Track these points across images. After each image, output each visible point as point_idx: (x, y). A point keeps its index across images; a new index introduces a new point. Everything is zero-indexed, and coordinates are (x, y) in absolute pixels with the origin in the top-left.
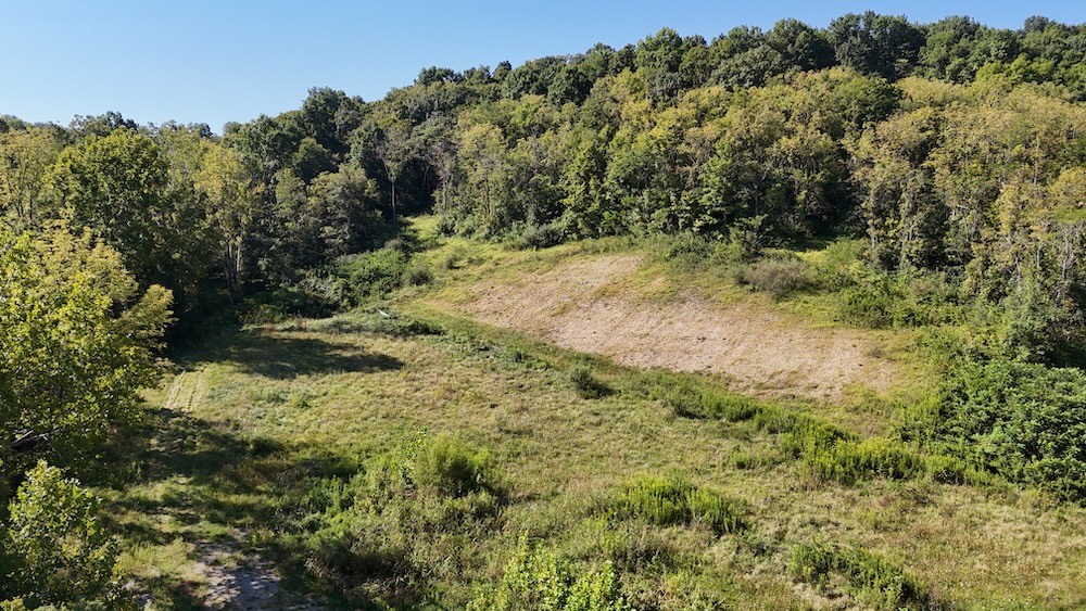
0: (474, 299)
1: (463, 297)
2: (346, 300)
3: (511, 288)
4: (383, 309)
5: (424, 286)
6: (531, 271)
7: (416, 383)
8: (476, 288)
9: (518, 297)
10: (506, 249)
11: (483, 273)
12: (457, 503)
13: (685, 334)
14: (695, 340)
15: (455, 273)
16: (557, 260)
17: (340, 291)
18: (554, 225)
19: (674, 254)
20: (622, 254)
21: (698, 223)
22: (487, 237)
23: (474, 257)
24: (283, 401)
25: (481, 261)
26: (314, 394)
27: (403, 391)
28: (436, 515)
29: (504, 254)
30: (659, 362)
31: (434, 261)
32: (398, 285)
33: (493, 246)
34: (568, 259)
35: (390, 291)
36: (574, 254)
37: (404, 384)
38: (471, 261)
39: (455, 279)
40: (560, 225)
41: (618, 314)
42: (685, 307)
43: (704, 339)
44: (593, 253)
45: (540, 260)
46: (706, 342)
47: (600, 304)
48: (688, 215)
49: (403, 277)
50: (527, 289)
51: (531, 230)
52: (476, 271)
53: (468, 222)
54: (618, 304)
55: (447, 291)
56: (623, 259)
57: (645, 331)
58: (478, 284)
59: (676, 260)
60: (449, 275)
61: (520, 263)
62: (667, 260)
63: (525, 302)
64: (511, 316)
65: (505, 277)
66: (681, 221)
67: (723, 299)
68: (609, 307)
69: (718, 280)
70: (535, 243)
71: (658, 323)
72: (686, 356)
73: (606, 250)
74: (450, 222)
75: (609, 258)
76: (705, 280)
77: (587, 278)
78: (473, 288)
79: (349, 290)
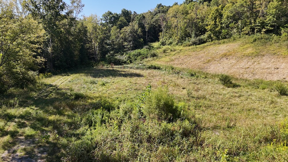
0: (172, 60)
1: (169, 60)
2: (129, 61)
3: (186, 57)
4: (140, 63)
5: (155, 58)
6: (194, 51)
7: (150, 81)
8: (173, 58)
9: (189, 59)
10: (184, 46)
11: (176, 53)
12: (170, 126)
13: (267, 67)
14: (273, 69)
15: (166, 54)
16: (204, 48)
17: (127, 58)
18: (202, 37)
19: (255, 40)
20: (231, 43)
21: (264, 30)
22: (177, 44)
23: (173, 49)
24: (96, 83)
25: (175, 50)
26: (109, 82)
27: (144, 82)
28: (155, 132)
29: (183, 48)
30: (257, 77)
31: (158, 52)
32: (146, 57)
33: (180, 46)
34: (208, 47)
35: (144, 59)
36: (210, 45)
37: (145, 80)
38: (171, 51)
39: (166, 55)
40: (204, 37)
41: (233, 61)
42: (264, 58)
43: (278, 68)
44: (218, 44)
45: (197, 48)
46: (279, 69)
47: (224, 59)
48: (259, 27)
49: (148, 55)
50: (193, 56)
51: (193, 39)
52: (174, 53)
53: (171, 40)
54: (232, 58)
55: (163, 59)
56: (232, 44)
57: (247, 66)
58: (174, 56)
59: (256, 42)
60: (164, 55)
61: (189, 49)
62: (252, 43)
63: (192, 60)
64: (187, 64)
65: (184, 54)
66: (256, 30)
67: (283, 54)
68: (229, 59)
69: (278, 48)
70: (195, 43)
71: (253, 64)
72: (270, 75)
73: (224, 43)
74: (164, 41)
75: (225, 45)
76: (272, 48)
77: (217, 51)
78: (172, 58)
79: (130, 58)
